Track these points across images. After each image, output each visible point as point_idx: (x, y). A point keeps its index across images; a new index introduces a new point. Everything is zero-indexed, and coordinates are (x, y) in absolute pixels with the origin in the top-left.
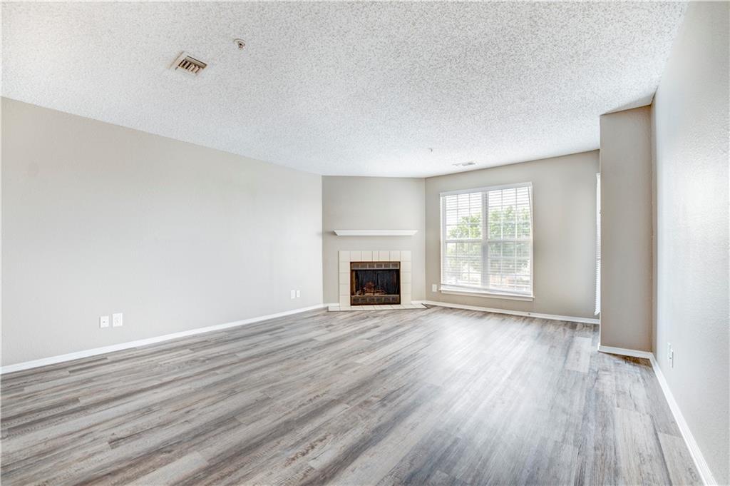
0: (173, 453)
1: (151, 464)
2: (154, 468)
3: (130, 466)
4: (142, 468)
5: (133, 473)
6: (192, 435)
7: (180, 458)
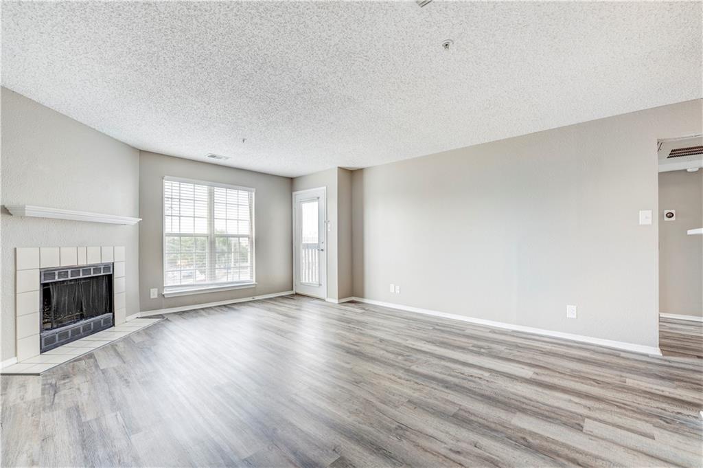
0: (524, 436)
1: (545, 444)
2: (546, 439)
3: (559, 455)
4: (553, 447)
5: (562, 449)
6: (493, 433)
7: (525, 430)
